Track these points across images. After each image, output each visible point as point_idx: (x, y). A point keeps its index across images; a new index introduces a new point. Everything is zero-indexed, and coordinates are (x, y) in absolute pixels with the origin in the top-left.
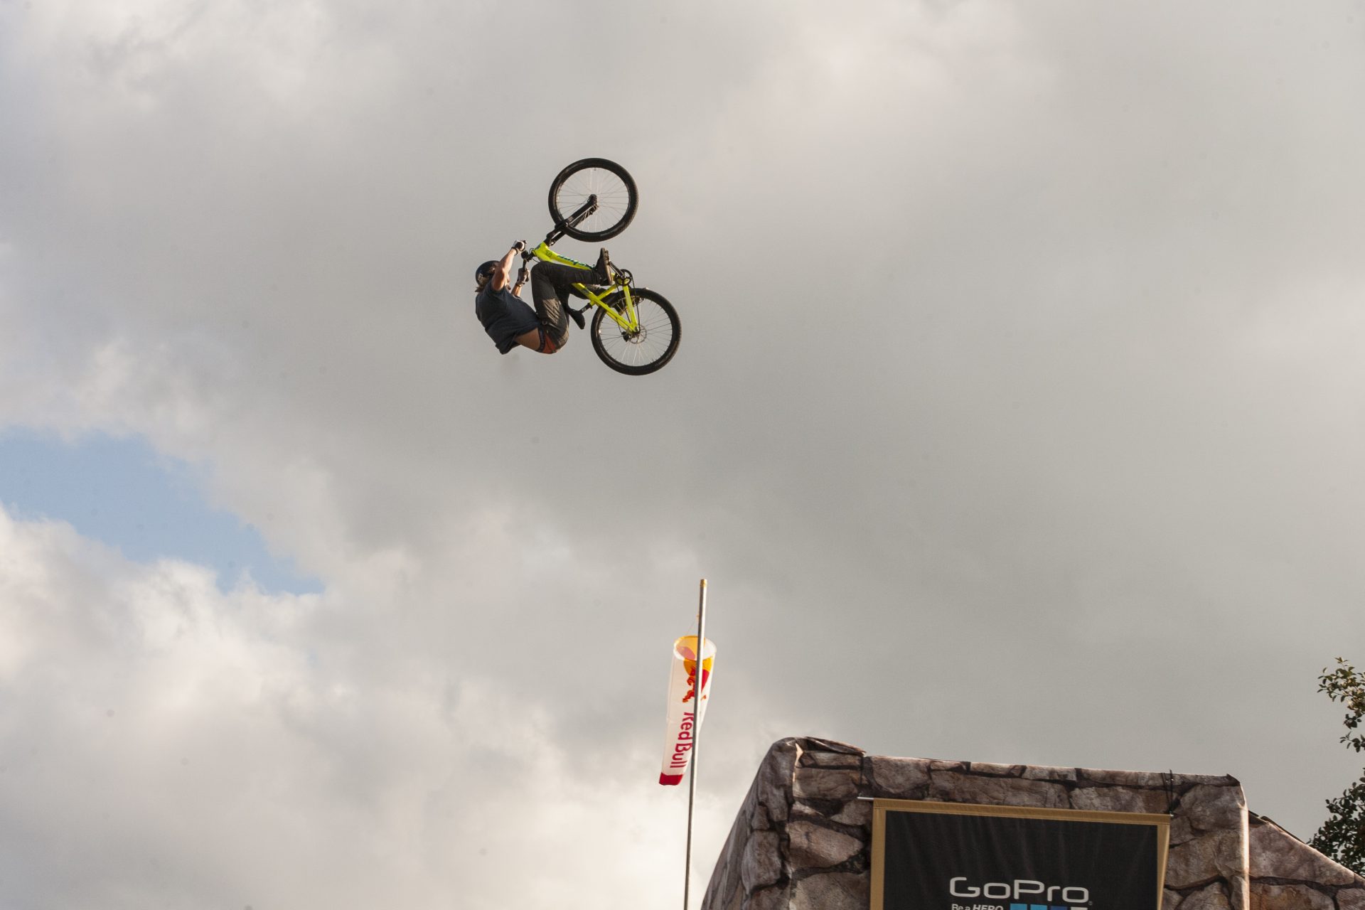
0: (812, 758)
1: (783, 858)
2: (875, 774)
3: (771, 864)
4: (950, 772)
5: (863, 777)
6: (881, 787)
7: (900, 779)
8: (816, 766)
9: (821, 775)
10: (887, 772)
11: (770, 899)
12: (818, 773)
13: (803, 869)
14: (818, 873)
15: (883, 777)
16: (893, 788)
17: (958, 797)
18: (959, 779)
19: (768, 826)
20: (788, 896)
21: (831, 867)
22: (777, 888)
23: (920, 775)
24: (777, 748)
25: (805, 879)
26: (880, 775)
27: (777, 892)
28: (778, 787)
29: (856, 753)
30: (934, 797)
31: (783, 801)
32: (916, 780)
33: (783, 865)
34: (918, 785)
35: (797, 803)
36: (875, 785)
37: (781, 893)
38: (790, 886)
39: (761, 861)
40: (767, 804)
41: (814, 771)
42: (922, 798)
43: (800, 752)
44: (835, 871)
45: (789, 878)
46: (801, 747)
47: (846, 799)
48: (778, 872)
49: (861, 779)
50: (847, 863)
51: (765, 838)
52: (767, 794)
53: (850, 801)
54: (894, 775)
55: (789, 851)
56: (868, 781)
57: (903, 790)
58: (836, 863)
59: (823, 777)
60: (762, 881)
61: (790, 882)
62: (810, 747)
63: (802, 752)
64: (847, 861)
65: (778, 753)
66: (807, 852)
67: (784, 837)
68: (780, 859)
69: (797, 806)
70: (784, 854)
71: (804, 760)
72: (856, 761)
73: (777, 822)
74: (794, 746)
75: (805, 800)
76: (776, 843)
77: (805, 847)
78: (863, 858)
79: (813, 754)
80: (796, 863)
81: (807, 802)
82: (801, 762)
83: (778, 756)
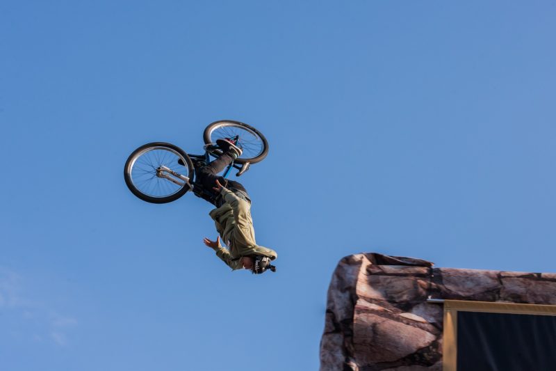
0: (380, 268)
1: (348, 354)
2: (444, 281)
3: (335, 359)
4: (521, 279)
5: (433, 284)
6: (450, 291)
7: (469, 285)
8: (383, 273)
9: (388, 281)
10: (457, 279)
12: (386, 279)
13: (369, 366)
15: (453, 283)
16: (462, 291)
17: (529, 300)
18: (530, 284)
19: (334, 328)
21: (398, 361)
23: (490, 281)
24: (345, 260)
26: (449, 282)
28: (343, 291)
29: (428, 265)
30: (505, 300)
31: (348, 302)
32: (486, 285)
33: (347, 360)
34: (488, 289)
35: (360, 299)
36: (445, 289)
39: (326, 360)
40: (334, 311)
41: (381, 277)
42: (494, 300)
43: (366, 263)
44: (403, 364)
46: (368, 258)
47: (415, 302)
48: (341, 366)
49: (431, 285)
50: (416, 355)
51: (330, 339)
52: (333, 302)
53: (418, 304)
54: (464, 282)
55: (353, 346)
56: (437, 286)
57: (472, 294)
58: (403, 356)
59: (391, 283)
62: (377, 259)
63: (369, 263)
64: (416, 353)
65: (346, 265)
66: (371, 345)
67: (348, 333)
68: (344, 355)
69: (361, 303)
70: (348, 349)
71: (371, 270)
72: (424, 270)
73: (342, 322)
74: (362, 258)
75: (371, 299)
76: (340, 342)
77: (369, 340)
78: (434, 350)
79: (381, 266)
80: (361, 360)
81: (373, 301)
82: (368, 270)
83: (346, 267)
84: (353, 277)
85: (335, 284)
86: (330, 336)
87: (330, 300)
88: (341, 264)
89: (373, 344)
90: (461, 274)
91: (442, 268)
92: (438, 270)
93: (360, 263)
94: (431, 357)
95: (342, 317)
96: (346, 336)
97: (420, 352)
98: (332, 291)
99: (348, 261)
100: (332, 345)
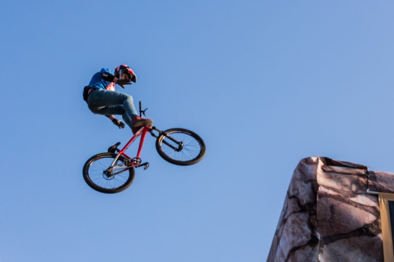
1: (312, 227)
2: (377, 180)
3: (303, 231)
5: (369, 181)
6: (383, 187)
8: (334, 172)
9: (338, 177)
11: (304, 254)
12: (336, 176)
13: (328, 236)
14: (340, 238)
15: (384, 182)
16: (392, 188)
19: (299, 209)
20: (318, 251)
21: (350, 233)
22: (309, 247)
24: (305, 160)
25: (331, 244)
26: (381, 181)
27: (309, 249)
28: (306, 182)
29: (365, 168)
31: (310, 190)
33: (313, 232)
35: (321, 187)
36: (378, 185)
37: (313, 249)
38: (319, 245)
39: (295, 231)
40: (298, 196)
41: (333, 175)
43: (321, 163)
44: (354, 235)
45: (318, 240)
46: (322, 160)
48: (309, 236)
49: (367, 182)
50: (363, 229)
51: (297, 217)
52: (298, 190)
54: (392, 181)
55: (317, 222)
56: (373, 183)
58: (354, 229)
59: (340, 178)
60: (296, 244)
61: (319, 242)
62: (328, 162)
63: (323, 164)
64: (363, 227)
66: (330, 222)
67: (313, 212)
68: (310, 229)
69: (322, 189)
70: (313, 224)
71: (325, 169)
72: (363, 172)
73: (307, 204)
74: (317, 160)
75: (328, 187)
76: (306, 219)
77: (328, 218)
78: (376, 226)
79: (331, 167)
80: (323, 232)
81: (330, 189)
82: (323, 169)
83: (306, 165)
84: (313, 172)
86: (297, 214)
87: (294, 189)
88: (302, 163)
89: (331, 220)
90: (390, 176)
91: (375, 171)
92: (372, 173)
93: (316, 163)
94: (375, 231)
95: (307, 200)
96: (310, 215)
97: (366, 227)
99: (307, 161)
100: (299, 221)
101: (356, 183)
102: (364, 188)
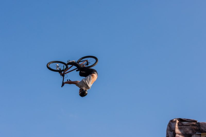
2: (201, 127)
6: (203, 130)
8: (183, 125)
9: (184, 127)
10: (204, 126)
12: (183, 127)
26: (202, 127)
28: (171, 131)
29: (195, 121)
31: (173, 135)
36: (201, 129)
41: (182, 126)
46: (178, 120)
47: (193, 134)
49: (197, 128)
56: (199, 128)
59: (185, 128)
62: (181, 120)
63: (178, 122)
65: (171, 122)
69: (177, 135)
71: (179, 124)
72: (195, 123)
74: (176, 120)
75: (180, 134)
79: (182, 122)
81: (180, 135)
82: (178, 124)
83: (172, 123)
84: (174, 127)
85: (169, 129)
87: (167, 134)
92: (199, 123)
93: (175, 122)
98: (168, 131)
101: (192, 129)
102: (195, 132)
